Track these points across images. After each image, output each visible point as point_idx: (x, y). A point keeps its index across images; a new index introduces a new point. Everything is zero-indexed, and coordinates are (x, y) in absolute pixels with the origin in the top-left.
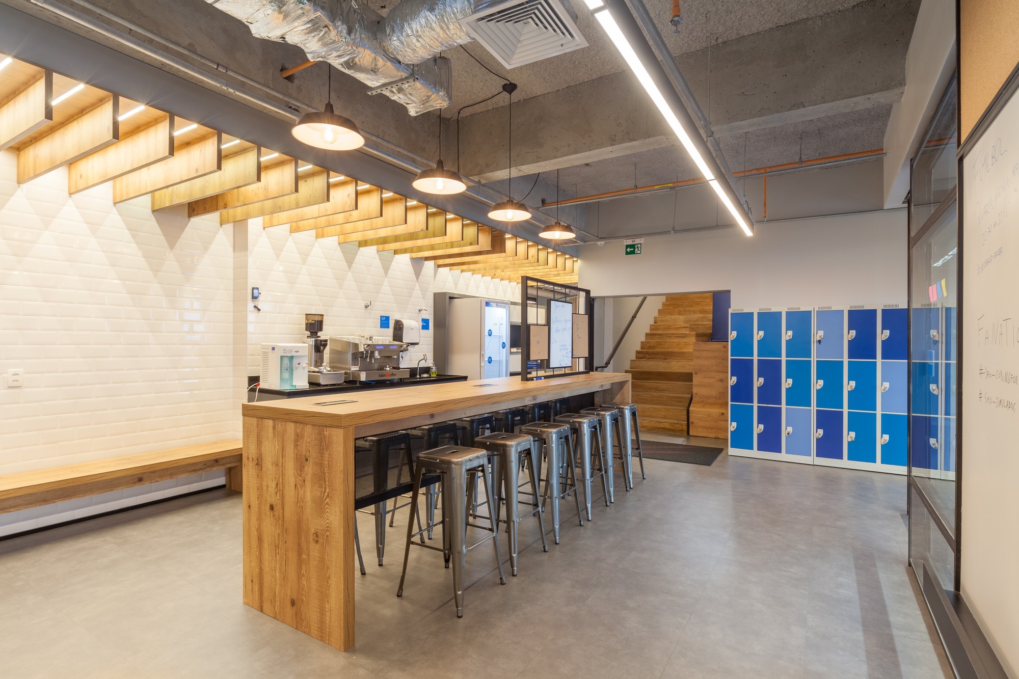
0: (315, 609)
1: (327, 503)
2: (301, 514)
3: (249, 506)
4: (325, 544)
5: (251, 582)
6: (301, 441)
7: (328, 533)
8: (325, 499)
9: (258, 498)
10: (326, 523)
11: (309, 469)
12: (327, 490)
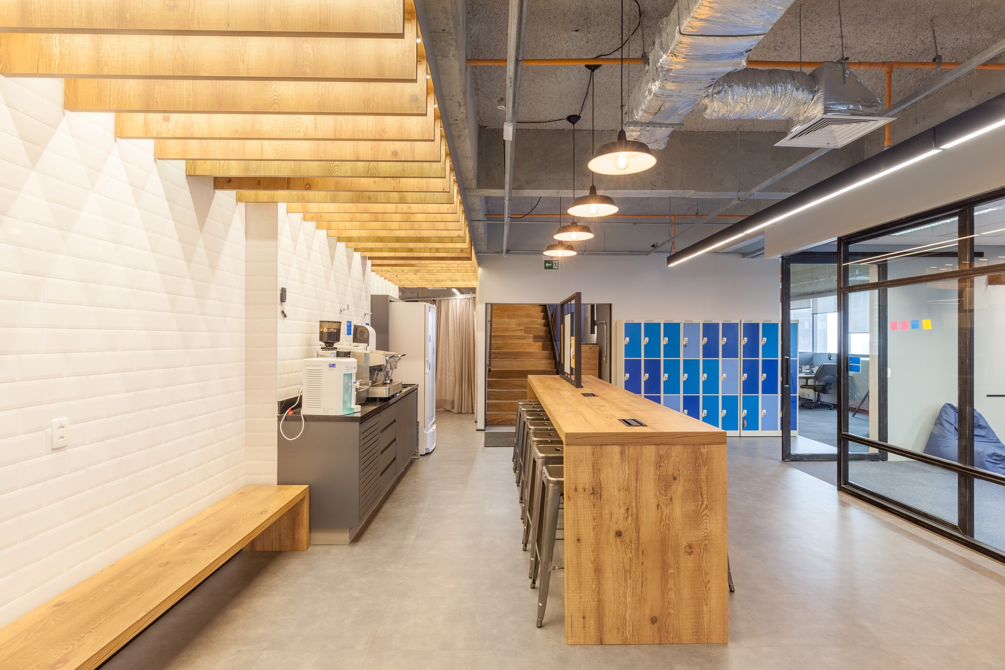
0: (689, 616)
1: (706, 515)
2: (667, 532)
3: (579, 540)
4: (702, 553)
5: (582, 620)
6: (666, 462)
7: (707, 542)
8: (704, 510)
9: (594, 529)
10: (703, 533)
11: (679, 488)
12: (705, 503)
